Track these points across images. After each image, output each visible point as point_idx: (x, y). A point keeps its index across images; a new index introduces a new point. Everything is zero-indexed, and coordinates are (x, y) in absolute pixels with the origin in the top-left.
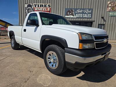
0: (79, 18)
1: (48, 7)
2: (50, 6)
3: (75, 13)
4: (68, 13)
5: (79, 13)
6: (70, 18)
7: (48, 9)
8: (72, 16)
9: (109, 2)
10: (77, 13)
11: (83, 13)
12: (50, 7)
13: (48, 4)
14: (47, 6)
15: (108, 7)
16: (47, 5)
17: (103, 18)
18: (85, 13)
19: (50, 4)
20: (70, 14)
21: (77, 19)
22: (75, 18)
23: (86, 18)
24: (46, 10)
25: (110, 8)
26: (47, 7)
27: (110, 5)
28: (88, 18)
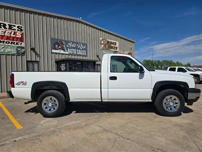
0: (72, 55)
1: (18, 30)
2: (22, 29)
3: (66, 46)
4: (56, 46)
5: (72, 48)
6: (60, 54)
7: (17, 34)
8: (62, 52)
9: (101, 39)
10: (69, 47)
11: (76, 48)
12: (23, 32)
13: (17, 26)
14: (14, 28)
15: (101, 44)
16: (15, 26)
17: (98, 56)
18: (79, 49)
19: (21, 26)
20: (60, 47)
21: (70, 57)
22: (66, 54)
23: (80, 55)
24: (12, 35)
25: (103, 46)
26: (15, 30)
27: (102, 42)
28: (83, 56)
